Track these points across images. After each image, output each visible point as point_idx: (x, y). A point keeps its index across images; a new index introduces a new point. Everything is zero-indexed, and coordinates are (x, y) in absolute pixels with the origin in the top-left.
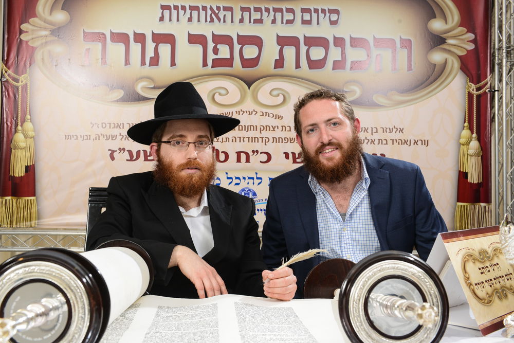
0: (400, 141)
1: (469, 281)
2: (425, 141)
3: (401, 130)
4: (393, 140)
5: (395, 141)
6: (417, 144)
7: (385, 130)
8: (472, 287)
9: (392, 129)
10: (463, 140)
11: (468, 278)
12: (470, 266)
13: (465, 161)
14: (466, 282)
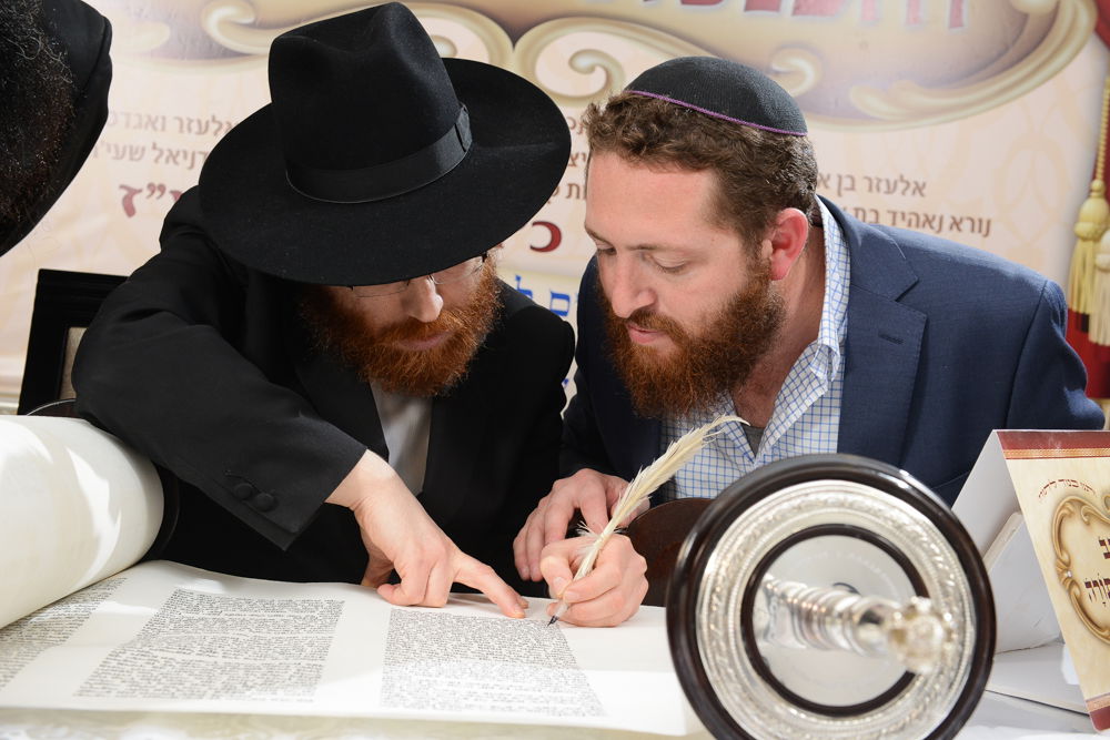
0: (914, 218)
1: (1069, 574)
2: (980, 221)
3: (919, 189)
4: (894, 214)
5: (899, 216)
6: (959, 229)
7: (873, 185)
8: (1075, 590)
9: (896, 183)
10: (1084, 227)
11: (1067, 565)
12: (1074, 531)
13: (1086, 283)
14: (1060, 575)
